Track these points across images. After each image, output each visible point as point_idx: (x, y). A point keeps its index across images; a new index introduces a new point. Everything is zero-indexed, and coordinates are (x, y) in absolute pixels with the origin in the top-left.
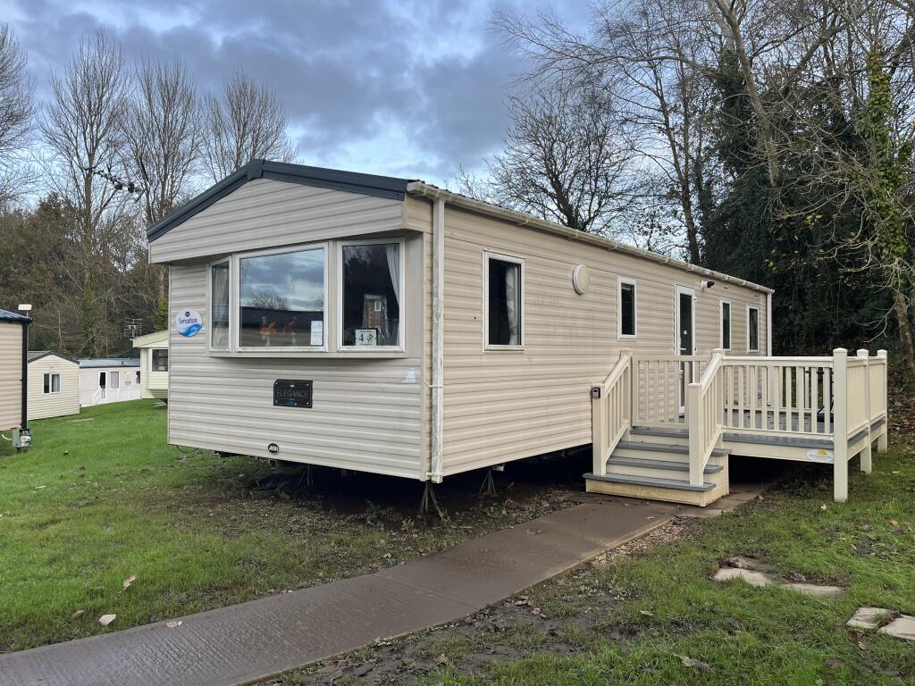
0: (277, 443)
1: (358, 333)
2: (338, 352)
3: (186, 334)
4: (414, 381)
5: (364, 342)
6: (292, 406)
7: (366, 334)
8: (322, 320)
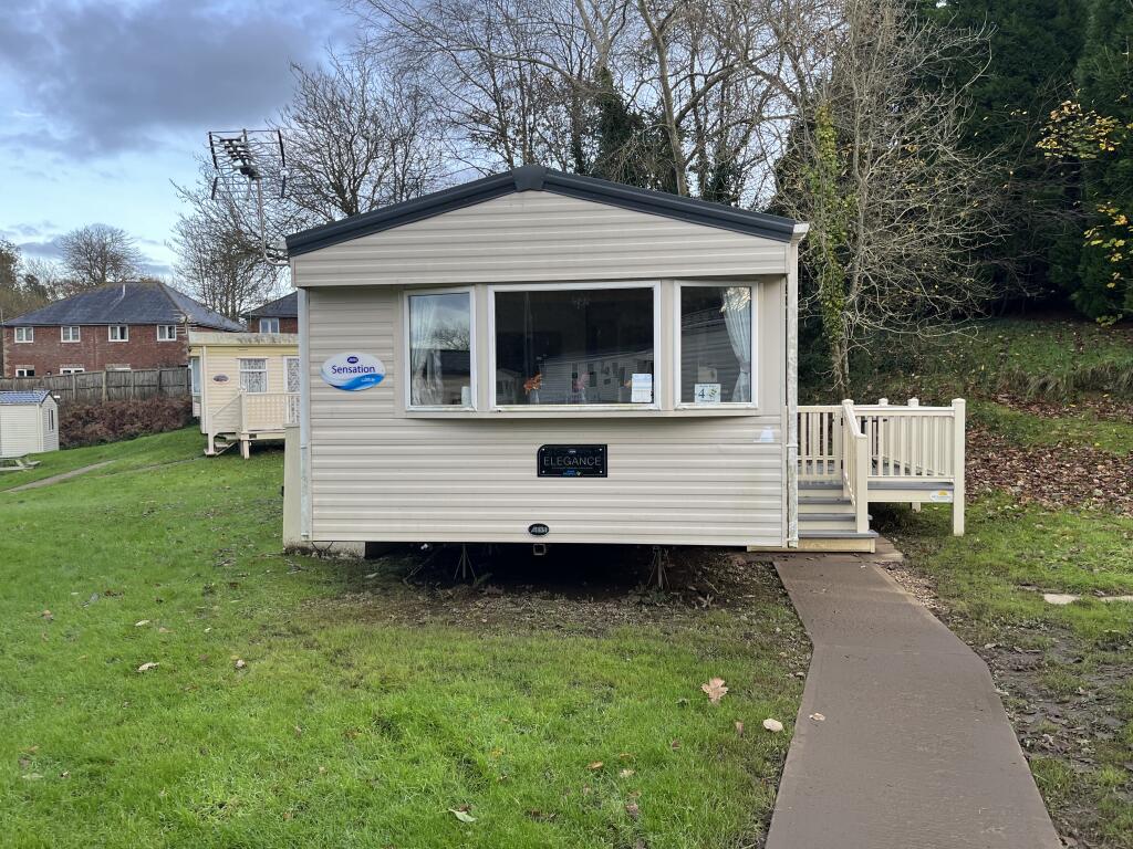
0: (544, 523)
1: (698, 388)
2: (676, 410)
3: (349, 388)
4: (772, 441)
5: (705, 398)
6: (571, 476)
7: (708, 389)
8: (651, 371)
